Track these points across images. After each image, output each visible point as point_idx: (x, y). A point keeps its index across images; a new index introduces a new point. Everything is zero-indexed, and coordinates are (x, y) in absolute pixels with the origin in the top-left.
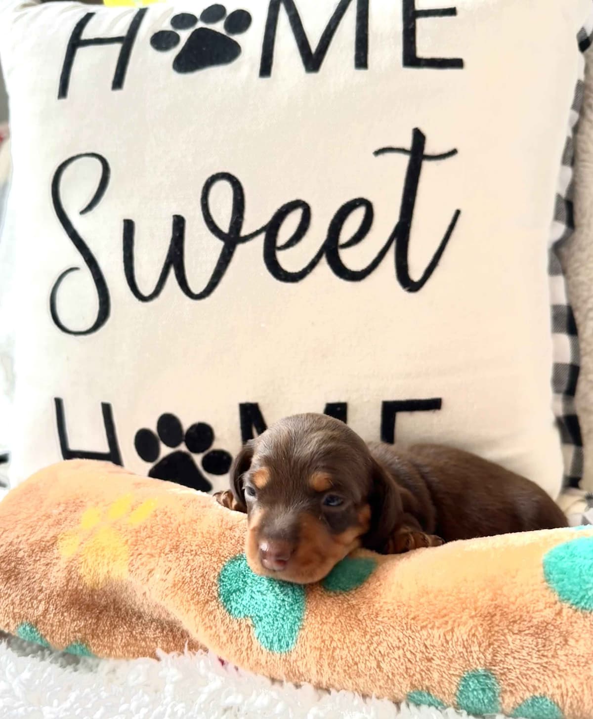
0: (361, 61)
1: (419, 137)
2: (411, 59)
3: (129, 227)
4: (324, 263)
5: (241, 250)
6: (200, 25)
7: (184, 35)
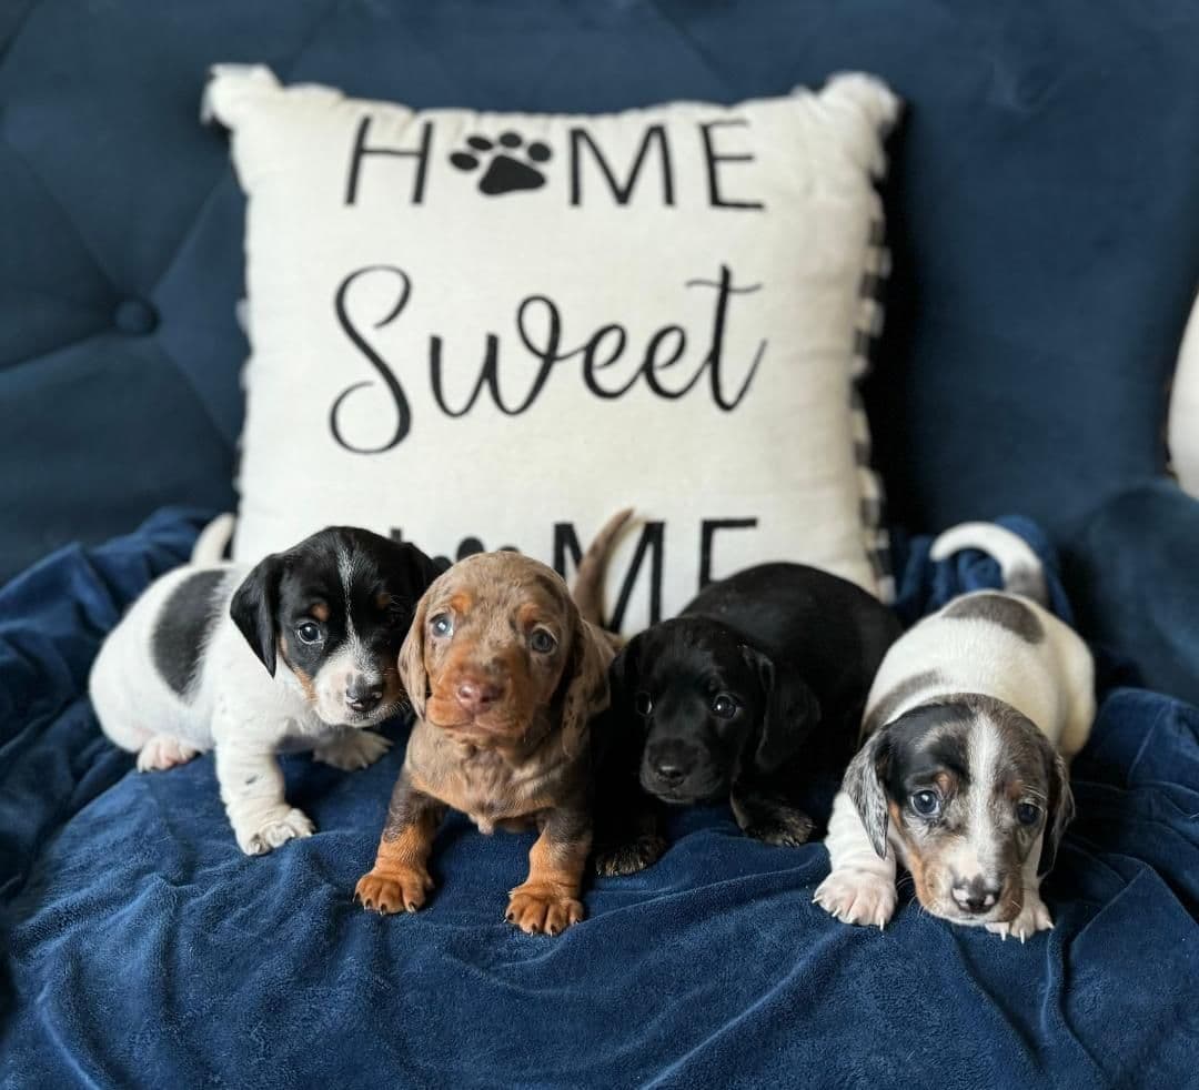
0: (669, 198)
1: (726, 273)
2: (716, 200)
3: (436, 345)
4: (642, 383)
5: (558, 369)
6: (499, 150)
7: (485, 159)
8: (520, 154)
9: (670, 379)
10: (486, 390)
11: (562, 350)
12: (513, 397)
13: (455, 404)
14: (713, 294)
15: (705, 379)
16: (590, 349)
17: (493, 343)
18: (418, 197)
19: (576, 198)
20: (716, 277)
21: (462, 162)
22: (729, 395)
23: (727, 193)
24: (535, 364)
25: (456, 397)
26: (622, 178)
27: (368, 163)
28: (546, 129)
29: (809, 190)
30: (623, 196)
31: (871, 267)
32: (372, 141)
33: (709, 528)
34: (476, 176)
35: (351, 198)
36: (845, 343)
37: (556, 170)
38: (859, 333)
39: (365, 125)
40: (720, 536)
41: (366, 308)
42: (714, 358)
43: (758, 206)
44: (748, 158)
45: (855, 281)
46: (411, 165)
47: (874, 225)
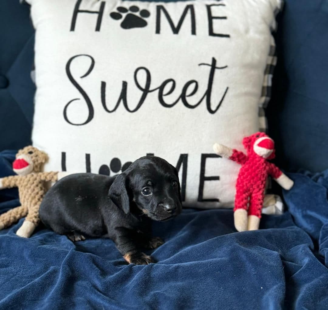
0: (194, 32)
1: (214, 61)
2: (211, 33)
3: (103, 85)
4: (180, 101)
5: (149, 95)
6: (129, 12)
7: (124, 15)
8: (137, 14)
9: (191, 101)
10: (122, 103)
11: (151, 89)
12: (132, 106)
13: (110, 107)
14: (209, 68)
15: (205, 101)
16: (162, 88)
17: (125, 84)
18: (98, 29)
19: (158, 31)
20: (210, 63)
21: (115, 16)
22: (213, 108)
23: (216, 30)
24: (141, 93)
26: (176, 24)
27: (79, 15)
28: (148, 6)
29: (247, 31)
30: (176, 30)
31: (269, 62)
32: (81, 8)
33: (204, 157)
34: (121, 21)
35: (73, 28)
36: (258, 91)
37: (151, 20)
38: (263, 88)
40: (209, 161)
41: (77, 70)
42: (208, 93)
43: (228, 36)
44: (225, 18)
45: (263, 67)
46: (96, 16)
47: (271, 47)
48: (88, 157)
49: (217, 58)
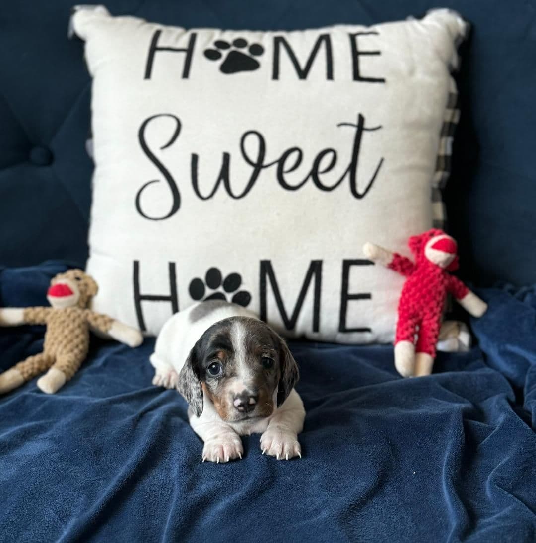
8: (245, 51)
9: (327, 179)
10: (222, 185)
11: (265, 162)
12: (237, 189)
13: (205, 192)
14: (353, 130)
15: (347, 180)
16: (281, 162)
17: (226, 157)
18: (186, 74)
19: (276, 76)
20: (355, 121)
21: (211, 55)
22: (360, 190)
23: (363, 73)
24: (250, 170)
25: (205, 188)
26: (303, 64)
27: (158, 55)
28: (261, 37)
29: (412, 72)
30: (303, 74)
31: (448, 118)
32: (161, 43)
33: (347, 265)
34: (219, 62)
35: (148, 75)
36: (431, 163)
37: (265, 60)
38: (439, 158)
39: (157, 34)
40: (354, 270)
41: (156, 137)
42: (353, 168)
43: (382, 81)
44: (377, 53)
45: (438, 126)
46: (183, 55)
47: (450, 95)
48: (172, 267)
49: (365, 115)
